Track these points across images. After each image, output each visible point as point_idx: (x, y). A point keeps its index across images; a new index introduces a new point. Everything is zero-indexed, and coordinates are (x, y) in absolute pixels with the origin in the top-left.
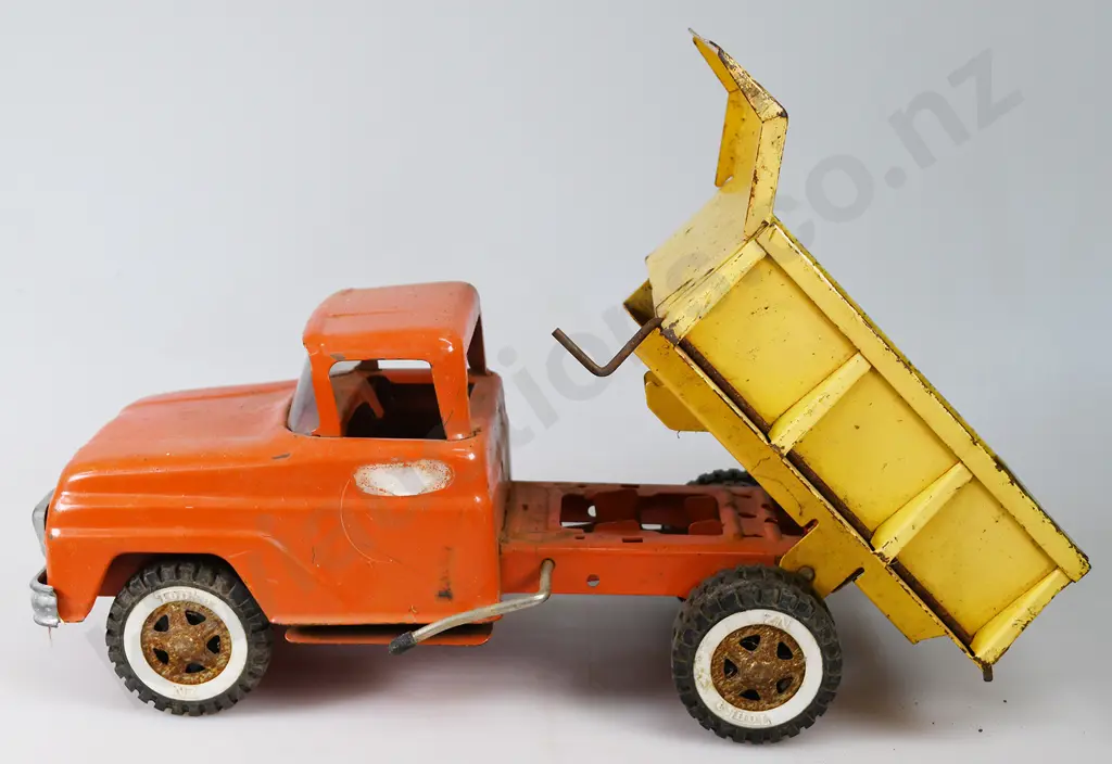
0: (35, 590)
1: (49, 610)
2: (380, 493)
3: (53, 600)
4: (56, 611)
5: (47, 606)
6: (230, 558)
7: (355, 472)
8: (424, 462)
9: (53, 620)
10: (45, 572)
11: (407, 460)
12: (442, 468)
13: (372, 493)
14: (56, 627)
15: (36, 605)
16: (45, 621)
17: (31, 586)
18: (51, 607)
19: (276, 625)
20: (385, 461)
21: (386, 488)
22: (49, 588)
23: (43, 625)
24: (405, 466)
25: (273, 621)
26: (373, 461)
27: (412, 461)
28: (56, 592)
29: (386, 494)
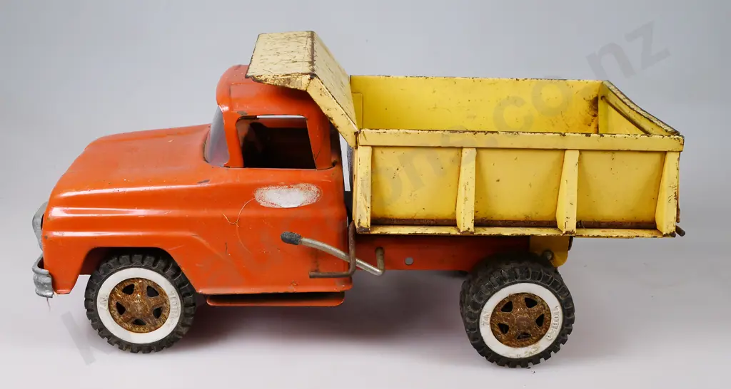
0: (36, 273)
1: (46, 286)
2: (271, 206)
3: (48, 280)
4: (51, 286)
5: (45, 284)
6: (169, 250)
7: (255, 192)
8: (302, 185)
9: (50, 294)
10: (42, 259)
11: (290, 184)
12: (314, 189)
13: (266, 205)
14: (51, 297)
15: (37, 283)
16: (44, 293)
17: (34, 271)
18: (47, 284)
19: (201, 294)
20: (276, 184)
21: (275, 202)
22: (45, 271)
23: (43, 296)
24: (289, 187)
25: (200, 291)
26: (267, 185)
27: (295, 184)
28: (51, 275)
29: (276, 207)
